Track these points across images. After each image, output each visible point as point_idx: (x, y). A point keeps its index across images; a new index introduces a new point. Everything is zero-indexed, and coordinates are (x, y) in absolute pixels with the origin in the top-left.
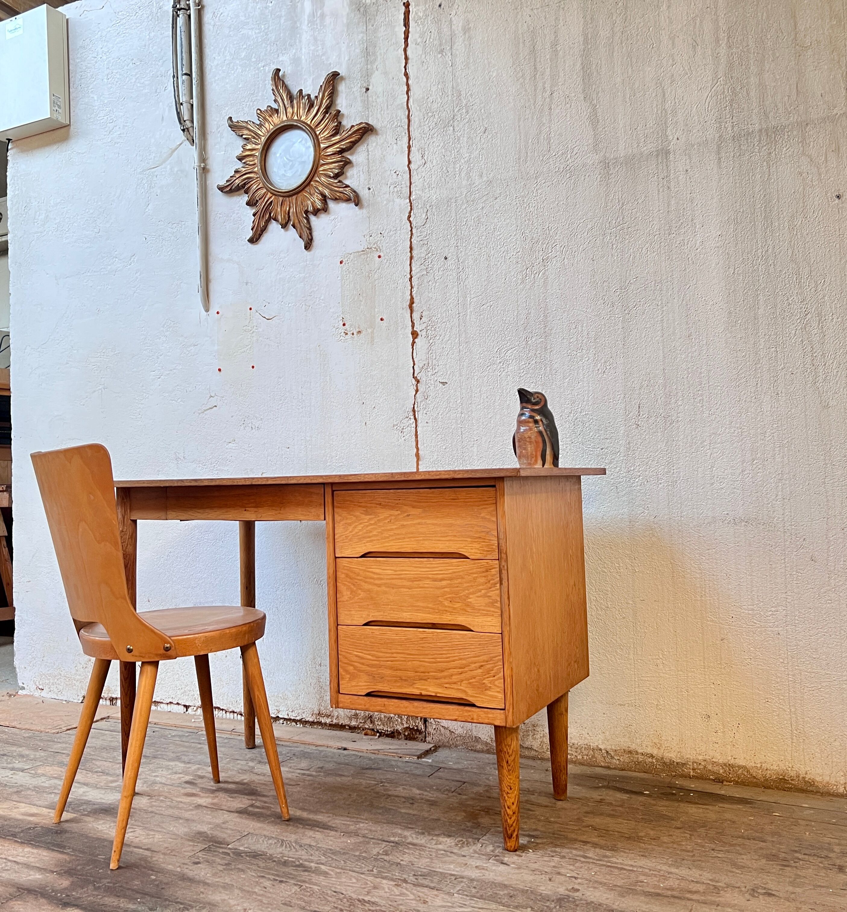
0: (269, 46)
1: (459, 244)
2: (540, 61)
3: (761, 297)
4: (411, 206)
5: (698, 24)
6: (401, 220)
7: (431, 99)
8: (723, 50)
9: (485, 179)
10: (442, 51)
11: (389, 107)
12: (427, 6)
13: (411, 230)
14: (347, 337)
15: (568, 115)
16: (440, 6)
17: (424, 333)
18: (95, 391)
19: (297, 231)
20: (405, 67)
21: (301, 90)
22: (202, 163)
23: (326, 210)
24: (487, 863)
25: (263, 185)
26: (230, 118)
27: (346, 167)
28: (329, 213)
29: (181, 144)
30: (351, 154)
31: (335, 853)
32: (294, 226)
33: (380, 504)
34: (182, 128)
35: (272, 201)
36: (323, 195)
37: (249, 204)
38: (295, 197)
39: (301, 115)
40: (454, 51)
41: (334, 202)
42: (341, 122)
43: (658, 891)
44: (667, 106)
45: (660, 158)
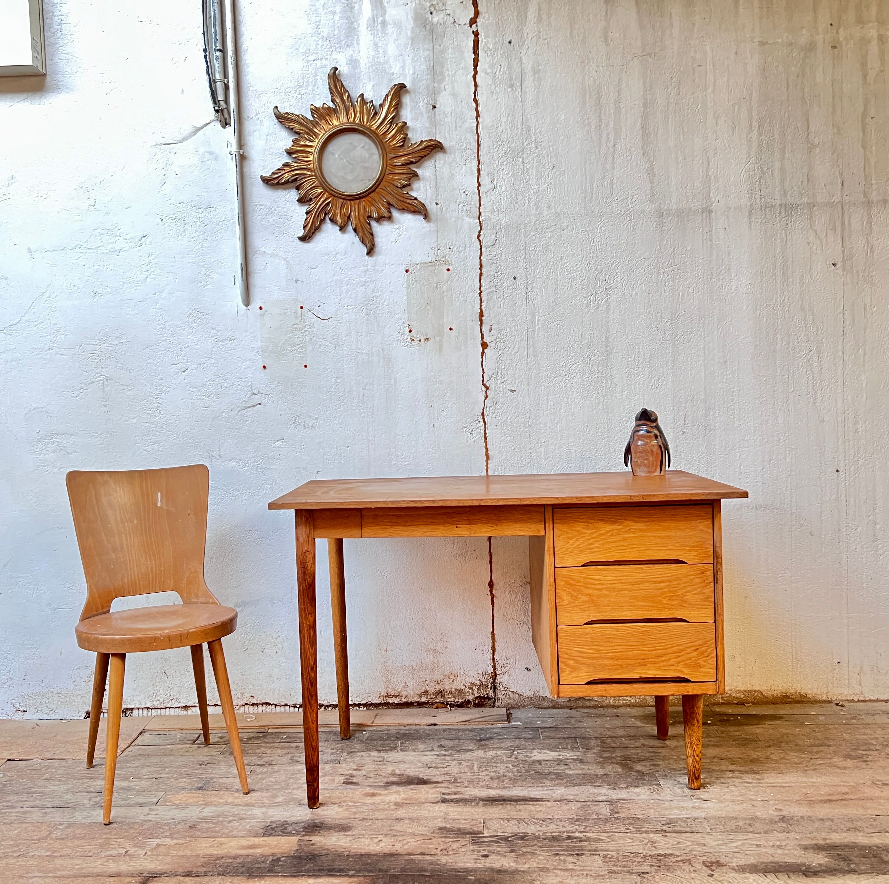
0: (321, 40)
1: (527, 267)
2: (605, 114)
3: (778, 336)
4: (481, 226)
5: (736, 110)
6: (470, 238)
7: (500, 129)
8: (755, 136)
9: (553, 211)
10: (512, 86)
11: (458, 128)
12: (497, 40)
13: (481, 249)
14: (413, 343)
15: (629, 166)
16: (510, 42)
17: (493, 344)
18: (93, 382)
19: (358, 235)
20: (475, 93)
21: (363, 94)
22: (241, 149)
23: (390, 218)
24: (695, 803)
25: (321, 184)
26: (276, 107)
27: (412, 179)
28: (392, 222)
29: (209, 123)
30: (417, 168)
31: (577, 820)
32: (355, 230)
33: (602, 520)
34: (217, 108)
35: (329, 202)
36: (389, 204)
37: (301, 201)
38: (358, 201)
39: (365, 120)
40: (523, 88)
41: (399, 212)
42: (407, 135)
43: (826, 798)
44: (711, 173)
45: (704, 215)
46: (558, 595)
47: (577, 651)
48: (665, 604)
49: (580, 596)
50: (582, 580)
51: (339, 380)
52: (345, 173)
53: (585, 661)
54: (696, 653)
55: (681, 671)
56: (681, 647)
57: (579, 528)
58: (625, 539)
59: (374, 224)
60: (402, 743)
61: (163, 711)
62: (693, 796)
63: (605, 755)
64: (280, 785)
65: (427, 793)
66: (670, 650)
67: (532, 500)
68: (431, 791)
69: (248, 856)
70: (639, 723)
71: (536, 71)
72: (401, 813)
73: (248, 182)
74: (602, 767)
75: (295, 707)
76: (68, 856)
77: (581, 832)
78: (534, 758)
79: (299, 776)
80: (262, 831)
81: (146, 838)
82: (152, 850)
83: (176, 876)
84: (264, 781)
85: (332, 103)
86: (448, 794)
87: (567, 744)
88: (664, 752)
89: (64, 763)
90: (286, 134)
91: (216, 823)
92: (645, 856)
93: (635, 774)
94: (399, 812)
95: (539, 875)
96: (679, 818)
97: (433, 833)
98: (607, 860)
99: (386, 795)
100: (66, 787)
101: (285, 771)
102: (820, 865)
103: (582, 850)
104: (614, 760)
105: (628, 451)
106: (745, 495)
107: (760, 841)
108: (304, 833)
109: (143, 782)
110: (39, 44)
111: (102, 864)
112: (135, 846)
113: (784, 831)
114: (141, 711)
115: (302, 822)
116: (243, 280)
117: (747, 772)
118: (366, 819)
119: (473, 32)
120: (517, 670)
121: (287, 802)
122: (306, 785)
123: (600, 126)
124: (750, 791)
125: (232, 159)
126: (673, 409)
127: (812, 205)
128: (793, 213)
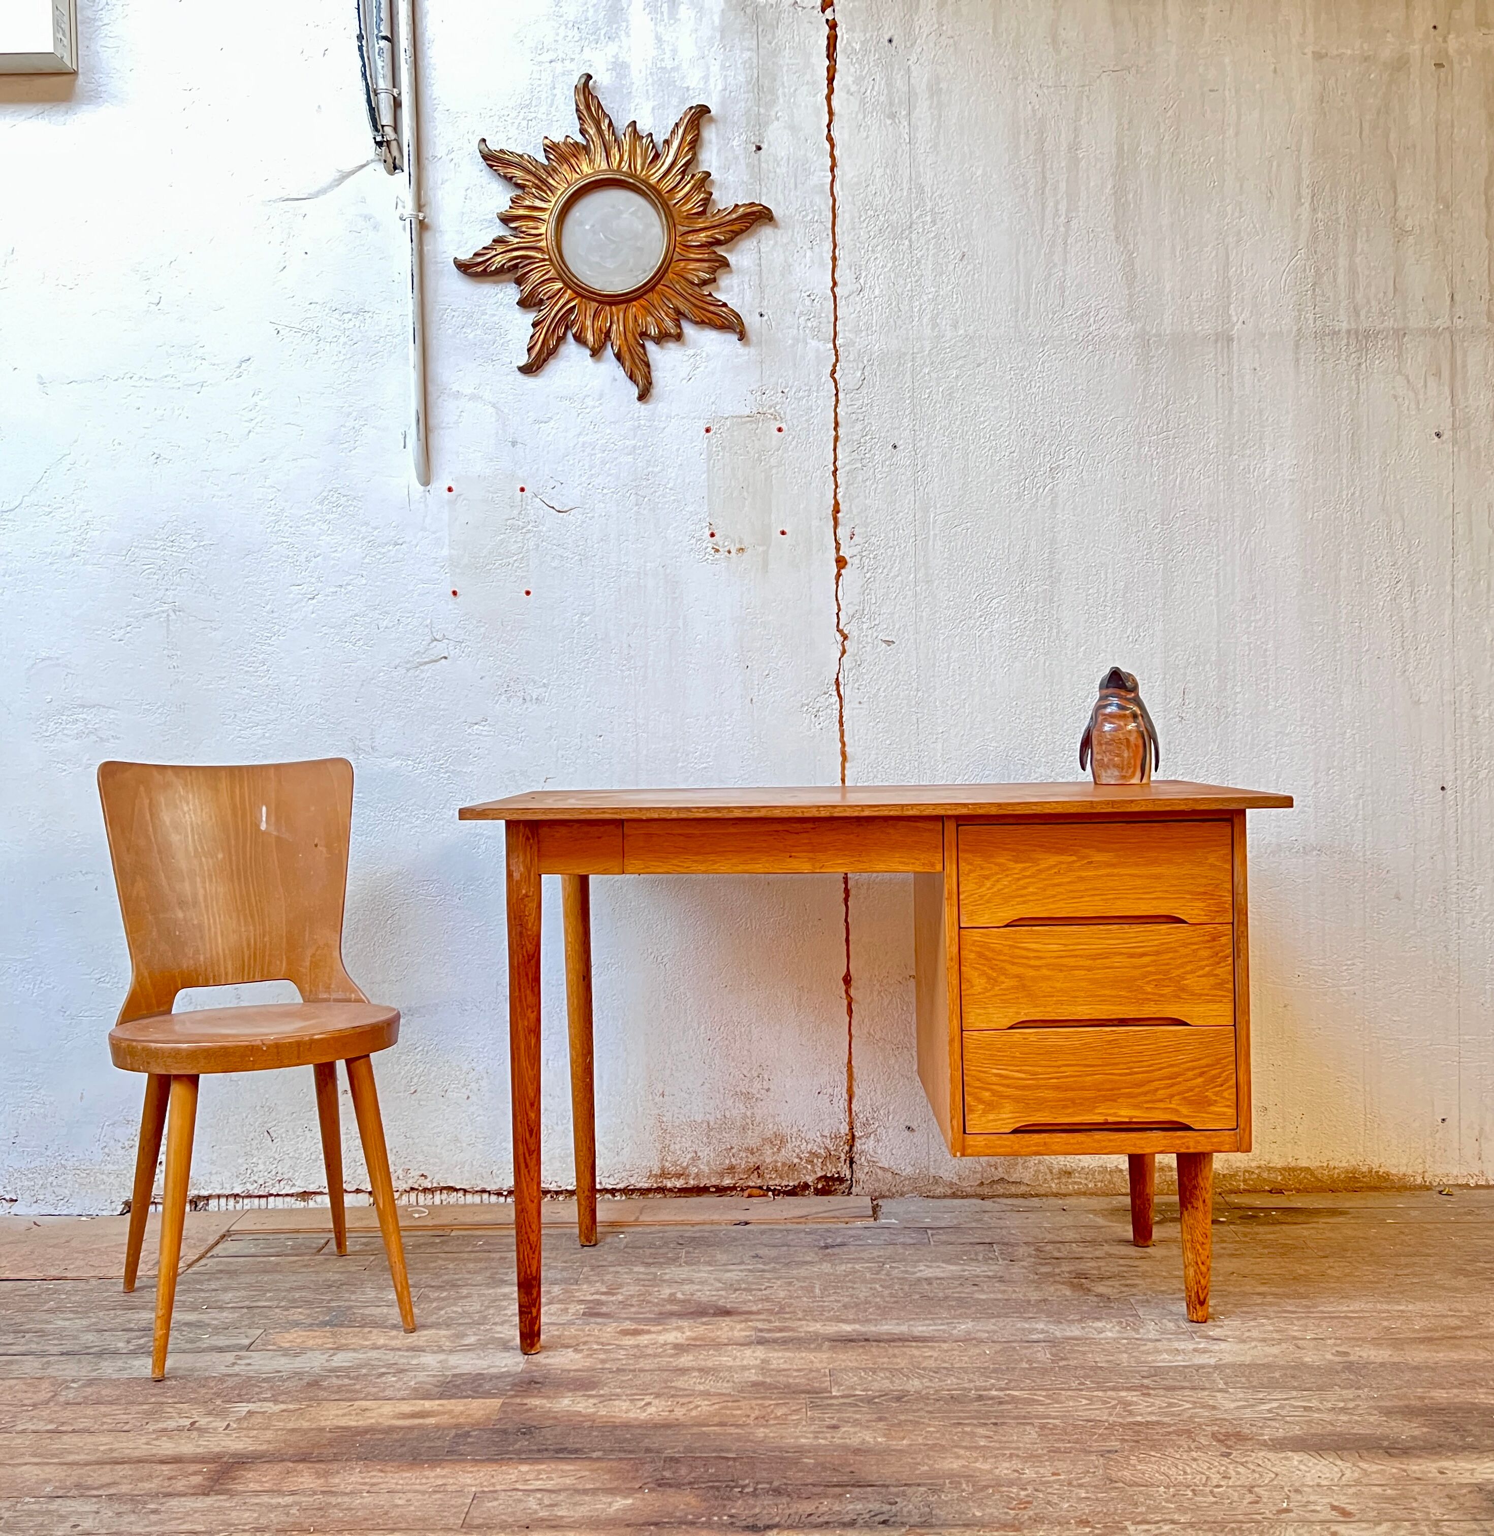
0: (563, 27)
1: (916, 428)
2: (1051, 168)
4: (836, 355)
5: (1274, 168)
6: (819, 376)
7: (872, 188)
8: (1305, 211)
9: (961, 332)
10: (892, 116)
11: (799, 186)
12: (868, 35)
13: (837, 395)
14: (717, 556)
15: (1092, 258)
16: (890, 41)
17: (856, 561)
18: (150, 615)
19: (623, 365)
20: (829, 126)
21: (635, 122)
22: (420, 211)
23: (679, 337)
24: (1199, 1343)
25: (559, 274)
26: (484, 140)
27: (719, 271)
28: (684, 344)
29: (363, 166)
30: (727, 251)
31: (995, 1371)
32: (618, 357)
33: (1041, 846)
34: (379, 139)
35: (574, 307)
36: (678, 312)
37: (523, 303)
38: (624, 306)
39: (639, 167)
40: (913, 120)
41: (695, 327)
42: (711, 194)
43: (1422, 1335)
44: (1231, 273)
45: (1219, 345)
46: (964, 976)
47: (996, 1075)
48: (1148, 993)
49: (1002, 978)
50: (1006, 950)
51: (586, 619)
52: (602, 257)
53: (1011, 1092)
54: (1200, 1080)
55: (1177, 1111)
56: (1176, 1069)
57: (1002, 861)
58: (1082, 879)
59: (650, 346)
60: (686, 1252)
61: (263, 1200)
62: (1195, 1332)
63: (1044, 1269)
64: (471, 1318)
65: (732, 1329)
66: (1157, 1074)
67: (922, 808)
68: (739, 1327)
69: (411, 1429)
70: (1101, 1221)
71: (934, 90)
72: (685, 1360)
73: (430, 269)
74: (1038, 1288)
75: (500, 1194)
76: (87, 1431)
77: (1001, 1389)
78: (919, 1275)
79: (505, 1303)
80: (437, 1389)
81: (229, 1401)
82: (239, 1420)
84: (443, 1312)
85: (580, 136)
86: (769, 1331)
87: (976, 1254)
88: (1144, 1266)
89: (81, 1284)
90: (501, 188)
91: (357, 1378)
92: (1112, 1426)
93: (1095, 1299)
94: (682, 1359)
95: (928, 1456)
96: (1171, 1367)
97: (742, 1391)
98: (1047, 1432)
99: (659, 1332)
100: (85, 1322)
101: (480, 1295)
102: (1414, 1438)
103: (1003, 1417)
104: (1058, 1278)
105: (1086, 743)
106: (1287, 802)
107: (1309, 1401)
108: (512, 1393)
109: (225, 1314)
110: (66, 19)
111: (148, 1444)
112: (210, 1413)
113: (1352, 1387)
114: (223, 1200)
115: (510, 1376)
116: (419, 440)
117: (1288, 1296)
118: (624, 1370)
119: (827, 21)
120: (890, 1130)
121: (482, 1346)
122: (517, 1318)
123: (1043, 189)
124: (1292, 1324)
125: (404, 229)
126: (1164, 678)
127: (1400, 334)
128: (1370, 345)
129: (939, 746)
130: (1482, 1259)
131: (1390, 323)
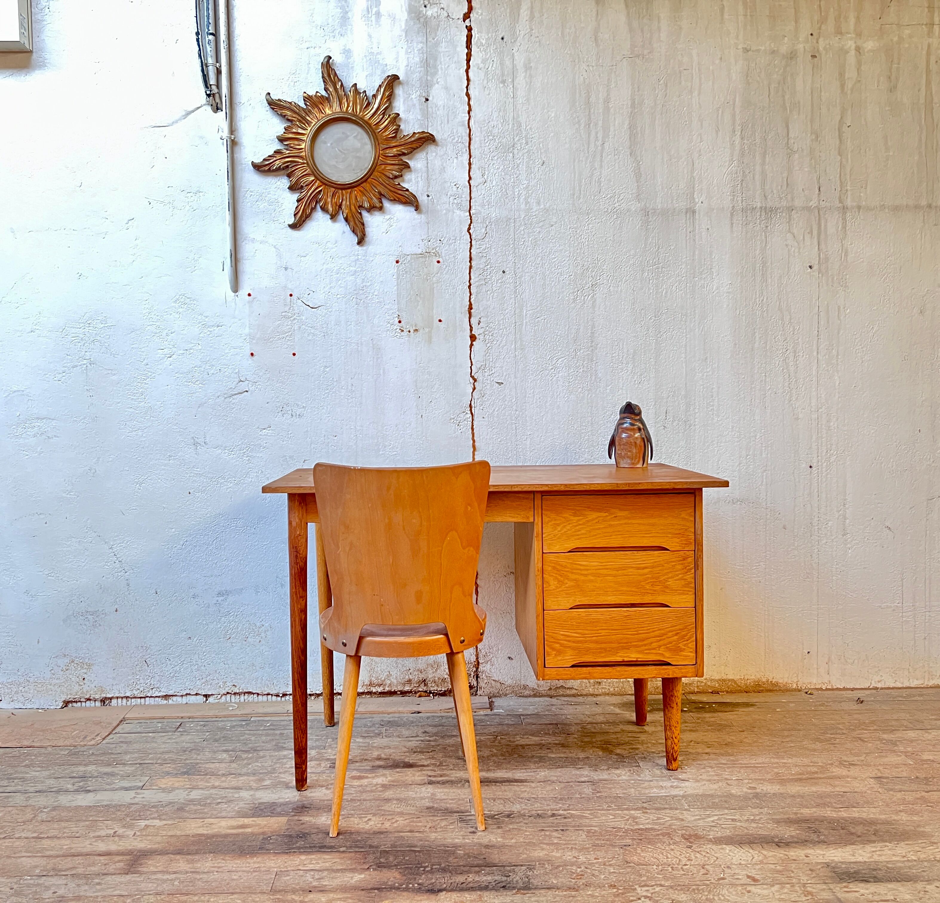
0: (315, 28)
1: (516, 261)
2: (594, 113)
3: (757, 335)
4: (471, 219)
5: (720, 115)
6: (460, 231)
7: (492, 123)
8: (737, 139)
9: (542, 206)
10: (503, 82)
11: (450, 122)
12: (490, 35)
13: (471, 242)
14: (402, 333)
15: (617, 165)
16: (503, 39)
17: (481, 337)
18: (76, 366)
19: (349, 224)
20: (467, 87)
21: (356, 84)
22: (232, 134)
23: (381, 208)
24: (673, 782)
25: (313, 172)
26: (269, 94)
27: (404, 171)
28: (384, 212)
29: (199, 108)
30: (409, 159)
31: (561, 799)
32: (346, 219)
33: (589, 508)
34: (208, 92)
35: (321, 191)
36: (381, 194)
37: (292, 188)
38: (349, 190)
39: (358, 110)
40: (515, 84)
41: (390, 202)
42: (400, 126)
43: (796, 777)
44: (695, 174)
45: (688, 215)
46: (545, 580)
47: (562, 635)
48: (647, 590)
49: (566, 581)
50: (568, 565)
51: (327, 370)
52: (337, 162)
53: (570, 644)
54: (676, 637)
55: (663, 654)
56: (663, 632)
57: (566, 516)
58: (611, 526)
59: (365, 214)
60: (386, 730)
61: (143, 700)
62: (671, 776)
63: (586, 740)
64: (266, 769)
65: (414, 775)
66: (652, 634)
67: (523, 487)
68: (418, 774)
69: (237, 835)
70: (618, 711)
71: (527, 67)
72: (389, 794)
73: (238, 168)
74: (583, 751)
75: (277, 696)
76: (56, 837)
77: (565, 810)
78: (517, 743)
79: (285, 761)
80: (250, 812)
81: (134, 819)
82: (141, 830)
83: (168, 854)
84: (250, 766)
85: (324, 92)
86: (435, 776)
87: (548, 730)
88: (643, 737)
89: (43, 750)
90: (278, 121)
91: (205, 805)
92: (626, 831)
93: (616, 757)
94: (387, 793)
95: (526, 849)
96: (658, 797)
97: (421, 812)
98: (591, 834)
99: (373, 778)
100: (47, 773)
101: (270, 756)
102: (792, 837)
103: (567, 826)
104: (594, 744)
105: (612, 443)
106: (726, 484)
107: (734, 815)
108: (293, 814)
109: (127, 768)
110: (26, 20)
111: (91, 844)
112: (124, 827)
113: (758, 807)
114: (120, 700)
115: (291, 804)
116: (231, 266)
117: (722, 755)
118: (355, 800)
119: (467, 26)
120: (499, 659)
121: (274, 786)
122: (294, 769)
123: (589, 125)
124: (725, 771)
125: (223, 144)
126: (655, 404)
127: (791, 209)
128: (773, 216)
129: (528, 443)
130: (829, 732)
131: (784, 203)
